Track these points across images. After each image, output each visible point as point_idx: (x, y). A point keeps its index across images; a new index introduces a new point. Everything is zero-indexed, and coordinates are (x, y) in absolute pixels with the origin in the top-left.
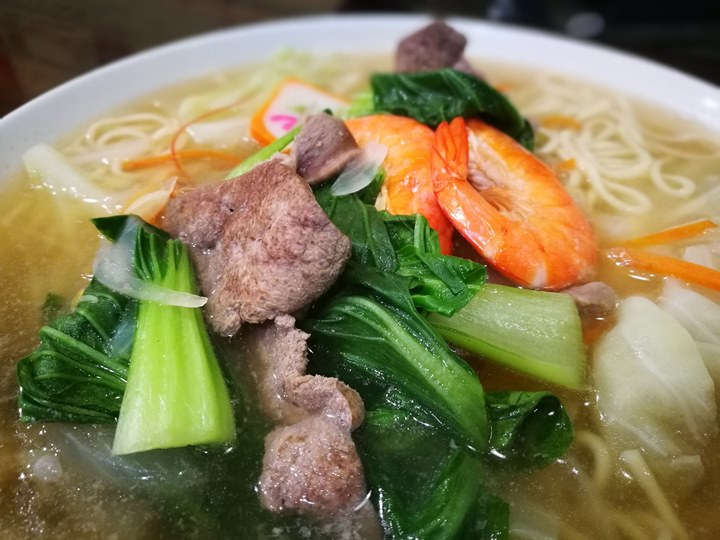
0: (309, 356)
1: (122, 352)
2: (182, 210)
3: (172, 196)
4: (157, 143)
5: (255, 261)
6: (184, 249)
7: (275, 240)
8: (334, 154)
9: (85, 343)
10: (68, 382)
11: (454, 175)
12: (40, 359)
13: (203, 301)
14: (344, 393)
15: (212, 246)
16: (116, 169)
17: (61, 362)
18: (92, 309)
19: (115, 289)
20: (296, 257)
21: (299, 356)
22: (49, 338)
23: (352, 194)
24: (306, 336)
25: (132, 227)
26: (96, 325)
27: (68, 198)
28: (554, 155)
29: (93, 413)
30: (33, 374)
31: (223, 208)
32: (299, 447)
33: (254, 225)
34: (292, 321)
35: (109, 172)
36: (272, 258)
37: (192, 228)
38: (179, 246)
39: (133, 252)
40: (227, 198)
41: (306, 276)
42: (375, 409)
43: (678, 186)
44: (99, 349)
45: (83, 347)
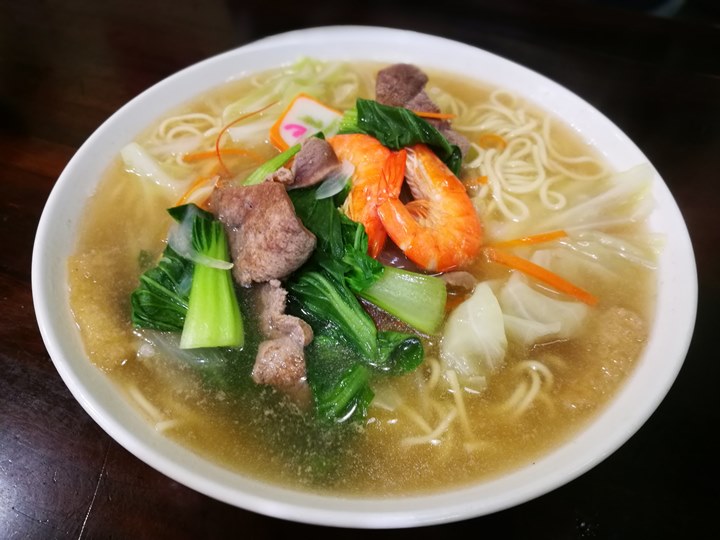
0: (287, 304)
1: (184, 292)
2: (221, 200)
3: (216, 188)
4: (207, 139)
5: (260, 247)
6: (222, 227)
7: (271, 237)
8: (320, 168)
9: (164, 286)
10: (156, 308)
11: (391, 195)
12: (141, 294)
13: (231, 266)
14: (302, 326)
15: (238, 227)
16: (179, 160)
17: (152, 297)
18: (168, 267)
19: (180, 254)
20: (282, 249)
21: (281, 303)
22: (145, 282)
23: (329, 198)
24: (286, 293)
25: (191, 214)
26: (170, 277)
27: (150, 181)
28: (477, 170)
29: (169, 326)
30: (139, 302)
31: (246, 205)
32: (275, 353)
33: (261, 224)
34: (279, 283)
35: (175, 163)
36: (269, 248)
37: (227, 213)
38: (219, 227)
39: (191, 231)
40: (248, 198)
41: (287, 260)
42: (319, 335)
43: (556, 201)
44: (172, 291)
45: (164, 289)
